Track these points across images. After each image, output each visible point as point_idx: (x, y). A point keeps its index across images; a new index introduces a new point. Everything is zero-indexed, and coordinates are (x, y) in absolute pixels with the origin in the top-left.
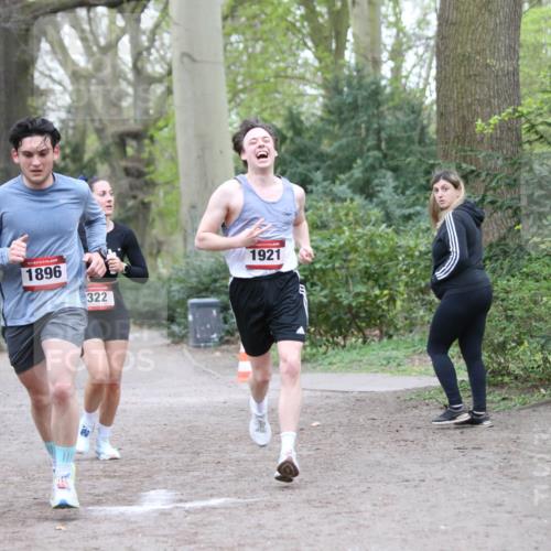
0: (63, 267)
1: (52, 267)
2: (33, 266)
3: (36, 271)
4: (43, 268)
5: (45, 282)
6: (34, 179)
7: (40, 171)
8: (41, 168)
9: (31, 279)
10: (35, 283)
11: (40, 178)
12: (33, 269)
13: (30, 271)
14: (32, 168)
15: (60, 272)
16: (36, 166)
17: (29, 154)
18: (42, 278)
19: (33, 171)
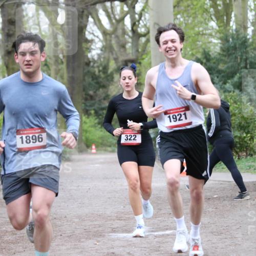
0: (44, 135)
1: (37, 135)
2: (24, 134)
3: (26, 137)
4: (31, 135)
5: (31, 145)
6: (27, 70)
7: (31, 65)
8: (31, 63)
9: (22, 143)
10: (25, 146)
11: (30, 70)
12: (24, 137)
13: (22, 138)
14: (26, 63)
15: (42, 138)
16: (28, 61)
17: (24, 54)
18: (30, 142)
19: (26, 65)
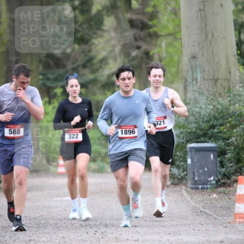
0: (136, 130)
1: (131, 130)
2: (123, 128)
3: (125, 131)
4: (128, 130)
5: (128, 136)
8: (129, 85)
9: (122, 134)
10: (124, 136)
11: (128, 89)
12: (123, 130)
13: (122, 131)
14: (126, 85)
15: (135, 132)
17: (124, 79)
18: (127, 134)
19: (126, 86)
